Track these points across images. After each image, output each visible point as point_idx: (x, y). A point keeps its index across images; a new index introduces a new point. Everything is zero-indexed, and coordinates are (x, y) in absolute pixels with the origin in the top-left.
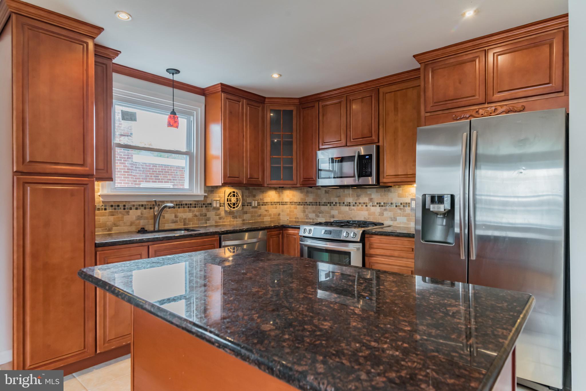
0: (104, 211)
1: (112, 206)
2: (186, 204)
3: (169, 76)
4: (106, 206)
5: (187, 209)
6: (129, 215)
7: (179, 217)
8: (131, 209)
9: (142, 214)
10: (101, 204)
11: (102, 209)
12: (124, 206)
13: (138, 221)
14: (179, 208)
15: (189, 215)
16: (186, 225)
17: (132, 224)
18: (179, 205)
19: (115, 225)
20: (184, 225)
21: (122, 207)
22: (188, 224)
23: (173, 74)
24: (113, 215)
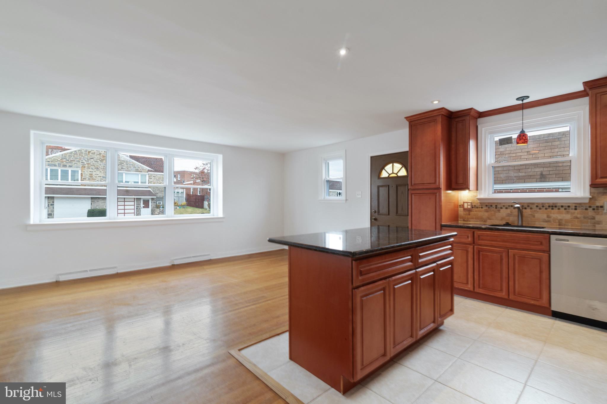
0: (481, 209)
1: (486, 206)
2: (562, 206)
4: (482, 205)
5: (562, 210)
6: (500, 212)
7: (552, 217)
8: (501, 208)
9: (511, 212)
10: (479, 204)
11: (479, 208)
12: (496, 206)
13: (508, 218)
14: (552, 209)
15: (568, 217)
16: (562, 226)
17: (502, 219)
18: (552, 206)
19: (489, 218)
20: (559, 225)
21: (495, 207)
22: (565, 225)
23: (522, 101)
24: (487, 212)
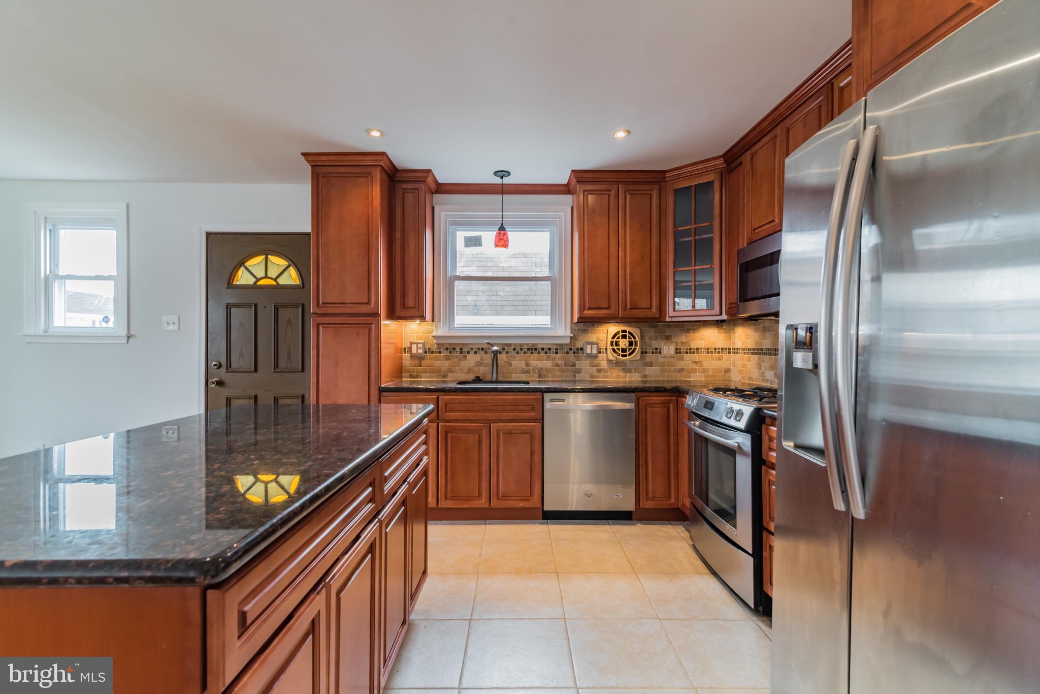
0: (438, 354)
1: (447, 349)
2: (543, 349)
3: (497, 180)
4: (440, 349)
5: (543, 354)
6: (466, 360)
7: (532, 366)
8: (468, 353)
9: (481, 359)
10: (436, 346)
11: (436, 352)
12: (461, 349)
13: (477, 368)
14: (532, 353)
15: (548, 364)
16: (542, 378)
17: (470, 371)
18: (532, 349)
19: (450, 370)
20: (540, 376)
21: (459, 351)
22: (545, 376)
23: (502, 178)
24: (448, 360)
